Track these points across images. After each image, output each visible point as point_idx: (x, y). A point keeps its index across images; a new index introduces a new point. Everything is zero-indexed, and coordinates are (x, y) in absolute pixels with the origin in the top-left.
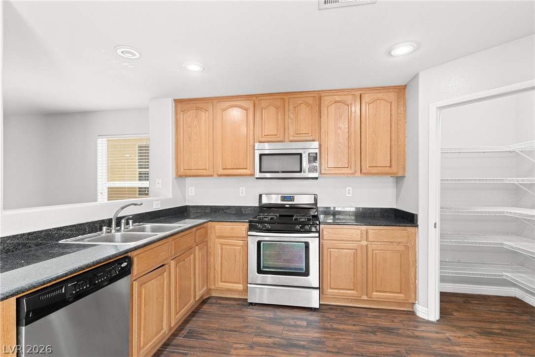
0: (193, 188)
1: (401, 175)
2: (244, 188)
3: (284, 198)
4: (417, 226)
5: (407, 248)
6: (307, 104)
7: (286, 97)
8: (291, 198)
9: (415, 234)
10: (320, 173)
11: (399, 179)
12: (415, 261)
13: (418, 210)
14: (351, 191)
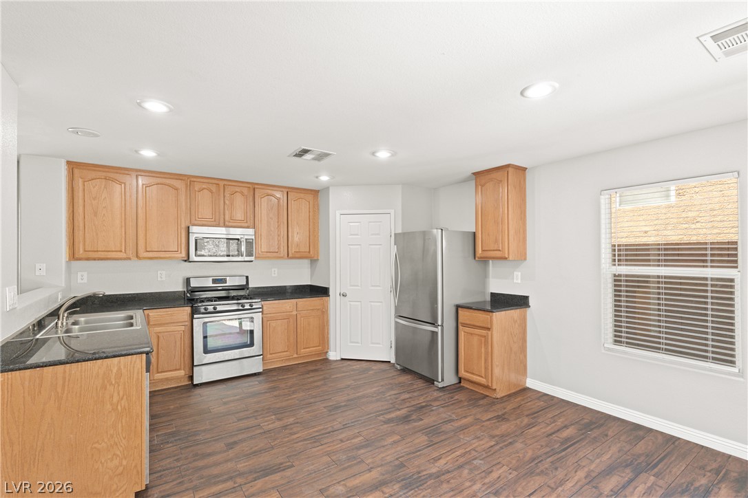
0: (85, 274)
1: (315, 258)
2: (164, 272)
3: (215, 281)
4: (329, 296)
5: (323, 312)
6: (242, 193)
7: (222, 183)
8: (224, 281)
9: (327, 302)
10: (255, 257)
11: (314, 261)
12: (328, 321)
13: (329, 285)
14: (276, 272)
